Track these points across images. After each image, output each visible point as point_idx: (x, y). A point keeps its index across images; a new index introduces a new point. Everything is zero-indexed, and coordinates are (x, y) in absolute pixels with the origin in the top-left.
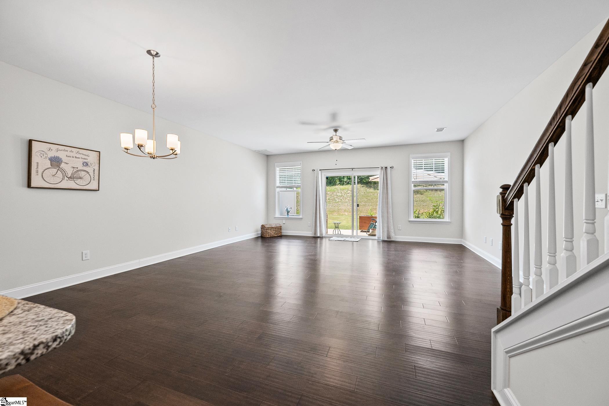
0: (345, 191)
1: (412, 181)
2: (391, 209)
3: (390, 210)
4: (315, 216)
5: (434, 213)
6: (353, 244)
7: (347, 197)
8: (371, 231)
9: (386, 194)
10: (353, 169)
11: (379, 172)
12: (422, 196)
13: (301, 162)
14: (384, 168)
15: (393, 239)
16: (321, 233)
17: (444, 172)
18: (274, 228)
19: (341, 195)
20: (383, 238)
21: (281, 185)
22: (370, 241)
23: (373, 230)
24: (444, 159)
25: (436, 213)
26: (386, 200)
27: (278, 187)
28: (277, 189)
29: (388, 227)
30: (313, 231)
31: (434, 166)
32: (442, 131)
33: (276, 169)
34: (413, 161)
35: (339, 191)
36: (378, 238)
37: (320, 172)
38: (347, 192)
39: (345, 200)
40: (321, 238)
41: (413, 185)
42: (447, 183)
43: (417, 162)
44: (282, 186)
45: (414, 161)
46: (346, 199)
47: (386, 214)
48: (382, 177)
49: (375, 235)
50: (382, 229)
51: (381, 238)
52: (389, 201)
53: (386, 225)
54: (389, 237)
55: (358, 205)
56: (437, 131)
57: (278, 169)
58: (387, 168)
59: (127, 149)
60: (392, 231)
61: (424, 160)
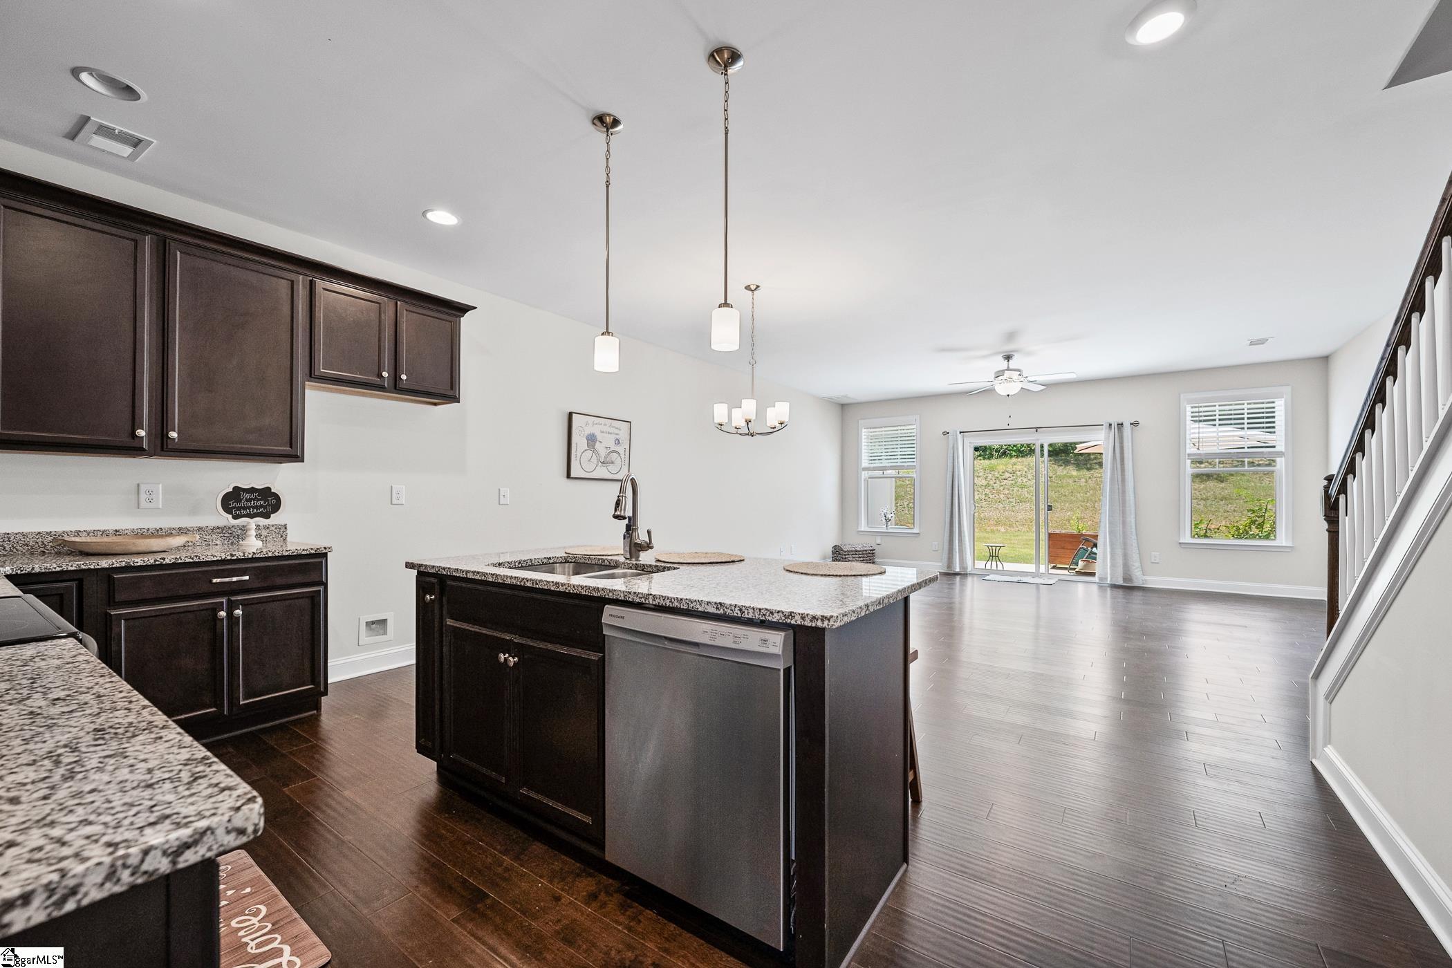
0: (996, 473)
1: (1187, 452)
2: (1133, 516)
3: (1131, 519)
4: (949, 528)
5: (1250, 528)
6: (1038, 589)
7: (1002, 488)
8: (1081, 563)
9: (1120, 482)
10: (1038, 429)
11: (1103, 435)
12: (1222, 485)
13: (918, 417)
14: (1115, 425)
15: (1137, 583)
16: (963, 567)
17: (1274, 432)
18: (861, 553)
19: (984, 483)
20: (1114, 579)
21: (872, 466)
22: (1080, 585)
23: (1085, 563)
24: (1273, 402)
25: (1257, 528)
26: (1121, 495)
27: (865, 469)
28: (863, 472)
29: (1126, 556)
30: (945, 560)
31: (1246, 418)
32: (1264, 345)
33: (861, 431)
34: (1189, 409)
35: (981, 474)
36: (1101, 579)
37: (960, 436)
38: (1001, 475)
39: (998, 497)
40: (964, 575)
41: (1189, 462)
42: (1281, 457)
43: (1201, 409)
44: (874, 467)
45: (1192, 407)
46: (999, 492)
47: (1119, 528)
48: (1110, 446)
49: (1093, 574)
50: (1111, 559)
51: (1109, 579)
52: (1127, 498)
53: (1119, 551)
54: (1127, 578)
55: (1050, 508)
56: (1250, 345)
57: (864, 432)
58: (1122, 424)
59: (721, 425)
60: (1137, 564)
61: (1219, 406)
